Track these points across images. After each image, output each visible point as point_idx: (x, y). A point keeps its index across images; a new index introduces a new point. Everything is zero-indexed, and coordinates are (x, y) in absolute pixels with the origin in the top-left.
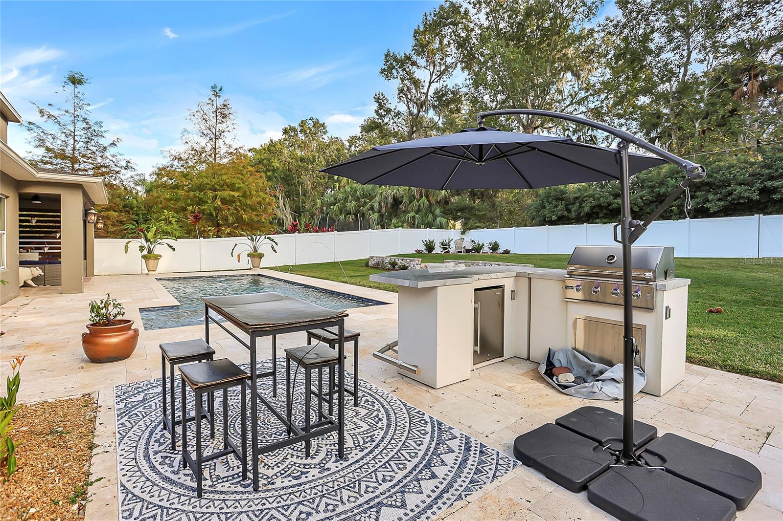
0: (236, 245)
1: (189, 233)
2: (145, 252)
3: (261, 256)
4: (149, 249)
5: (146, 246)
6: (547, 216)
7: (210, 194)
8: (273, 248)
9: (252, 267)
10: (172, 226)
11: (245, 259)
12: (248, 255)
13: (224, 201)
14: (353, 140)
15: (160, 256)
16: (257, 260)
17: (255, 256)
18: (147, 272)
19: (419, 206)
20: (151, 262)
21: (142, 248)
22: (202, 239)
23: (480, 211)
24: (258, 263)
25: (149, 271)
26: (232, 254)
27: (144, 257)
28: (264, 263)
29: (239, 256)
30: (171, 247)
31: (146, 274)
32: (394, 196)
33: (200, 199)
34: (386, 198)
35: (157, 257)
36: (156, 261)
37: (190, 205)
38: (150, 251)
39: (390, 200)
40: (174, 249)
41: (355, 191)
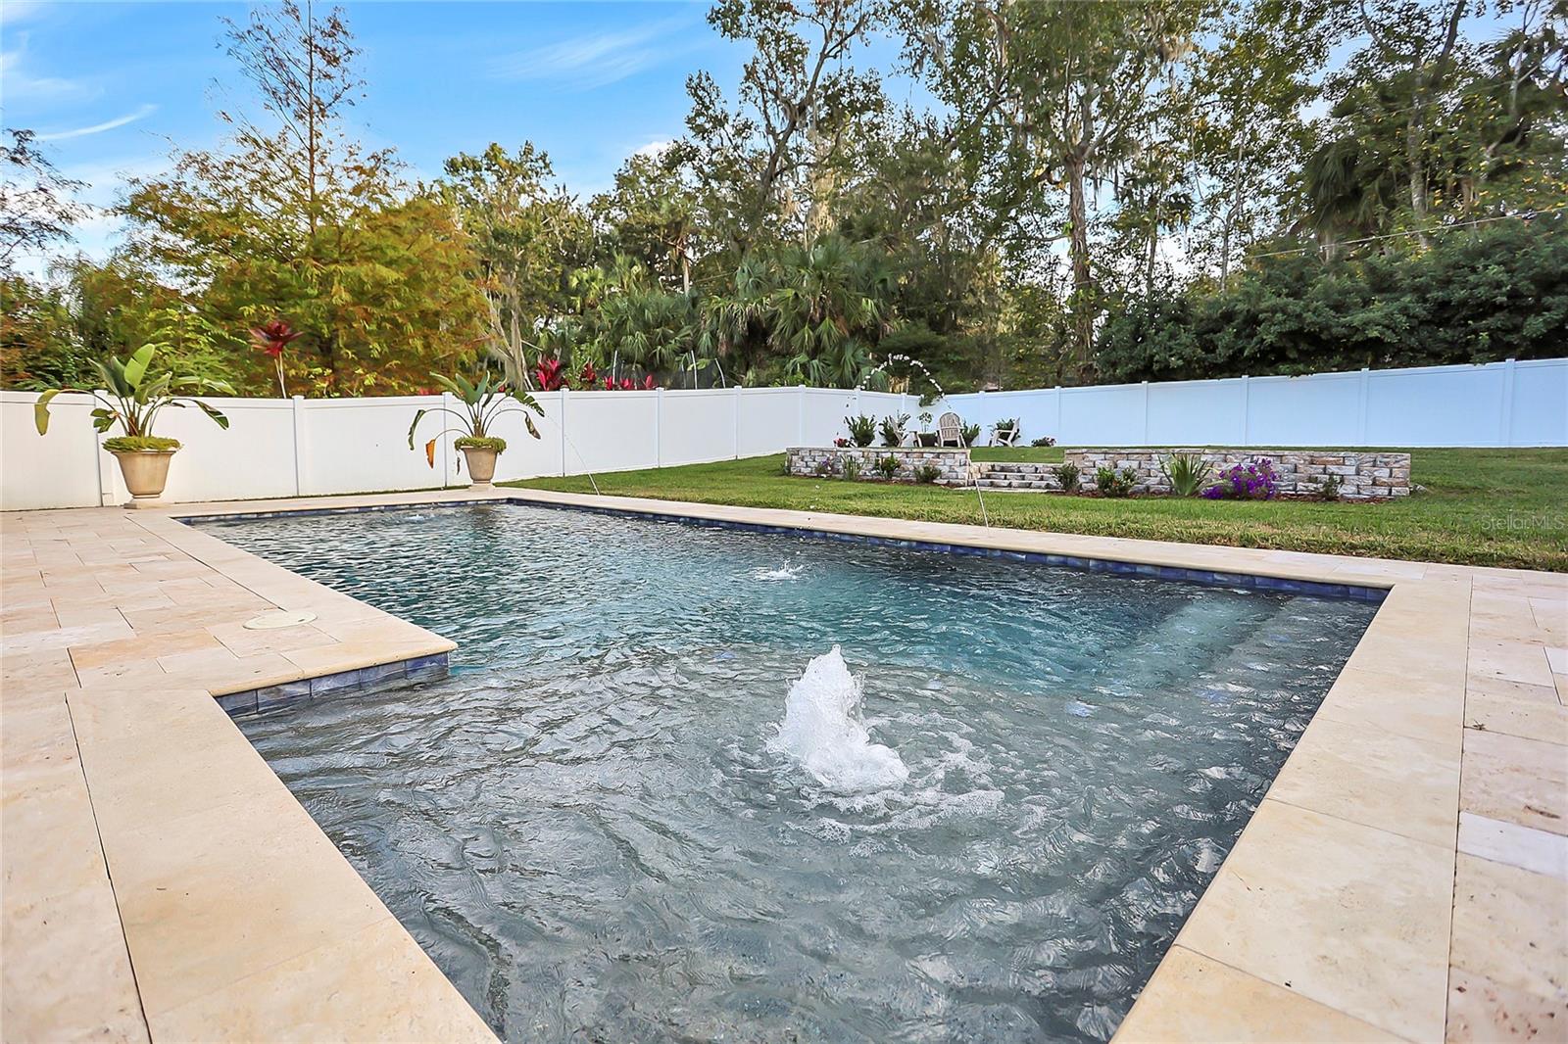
0: (420, 413)
1: (256, 383)
2: (117, 431)
3: (498, 447)
4: (133, 420)
5: (119, 409)
6: (1157, 358)
7: (313, 270)
8: (529, 423)
9: (471, 482)
10: (199, 358)
11: (448, 456)
12: (458, 445)
13: (359, 293)
14: (601, 204)
15: (176, 444)
16: (485, 458)
17: (480, 446)
18: (128, 498)
19: (819, 339)
20: (143, 465)
21: (103, 419)
22: (299, 398)
23: (957, 353)
24: (488, 467)
25: (135, 495)
26: (410, 441)
27: (113, 446)
28: (506, 468)
29: (429, 447)
30: (214, 413)
31: (127, 506)
32: (751, 317)
33: (281, 285)
34: (730, 321)
35: (164, 449)
36: (160, 461)
37: (248, 303)
38: (135, 428)
39: (741, 326)
40: (224, 422)
41: (641, 309)
